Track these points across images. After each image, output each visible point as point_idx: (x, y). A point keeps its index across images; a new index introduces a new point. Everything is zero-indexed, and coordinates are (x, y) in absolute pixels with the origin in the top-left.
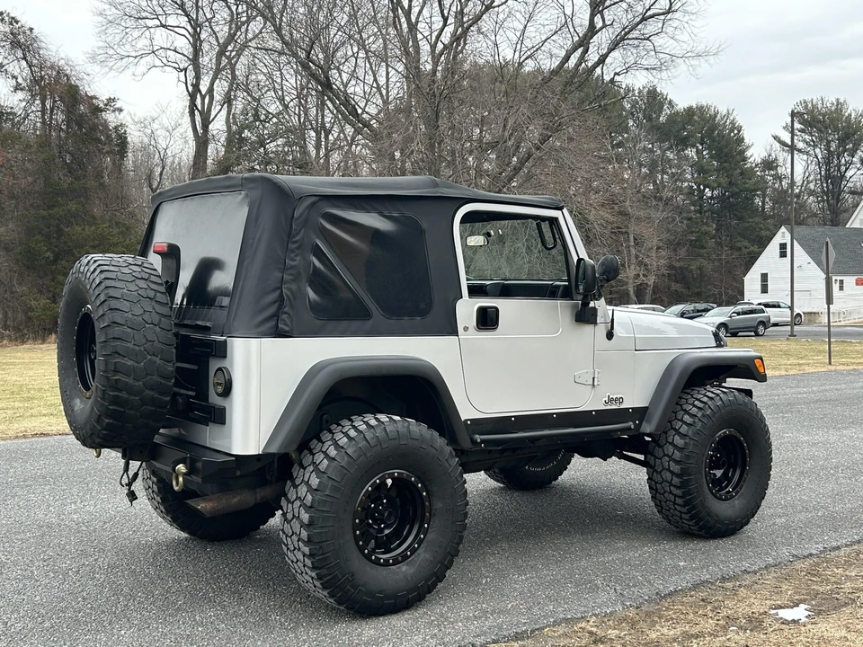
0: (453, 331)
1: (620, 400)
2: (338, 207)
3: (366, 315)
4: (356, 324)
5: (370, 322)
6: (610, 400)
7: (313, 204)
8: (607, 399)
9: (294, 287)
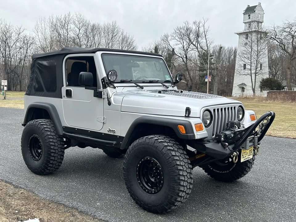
0: (61, 97)
1: (114, 131)
2: (40, 60)
3: (42, 90)
4: (41, 93)
5: (44, 93)
6: (110, 131)
7: (35, 60)
8: (108, 130)
9: (31, 82)
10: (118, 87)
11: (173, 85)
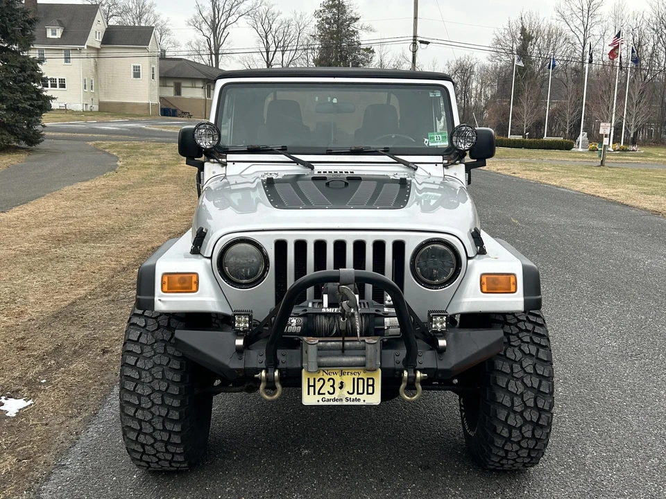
10: (234, 162)
11: (446, 161)
